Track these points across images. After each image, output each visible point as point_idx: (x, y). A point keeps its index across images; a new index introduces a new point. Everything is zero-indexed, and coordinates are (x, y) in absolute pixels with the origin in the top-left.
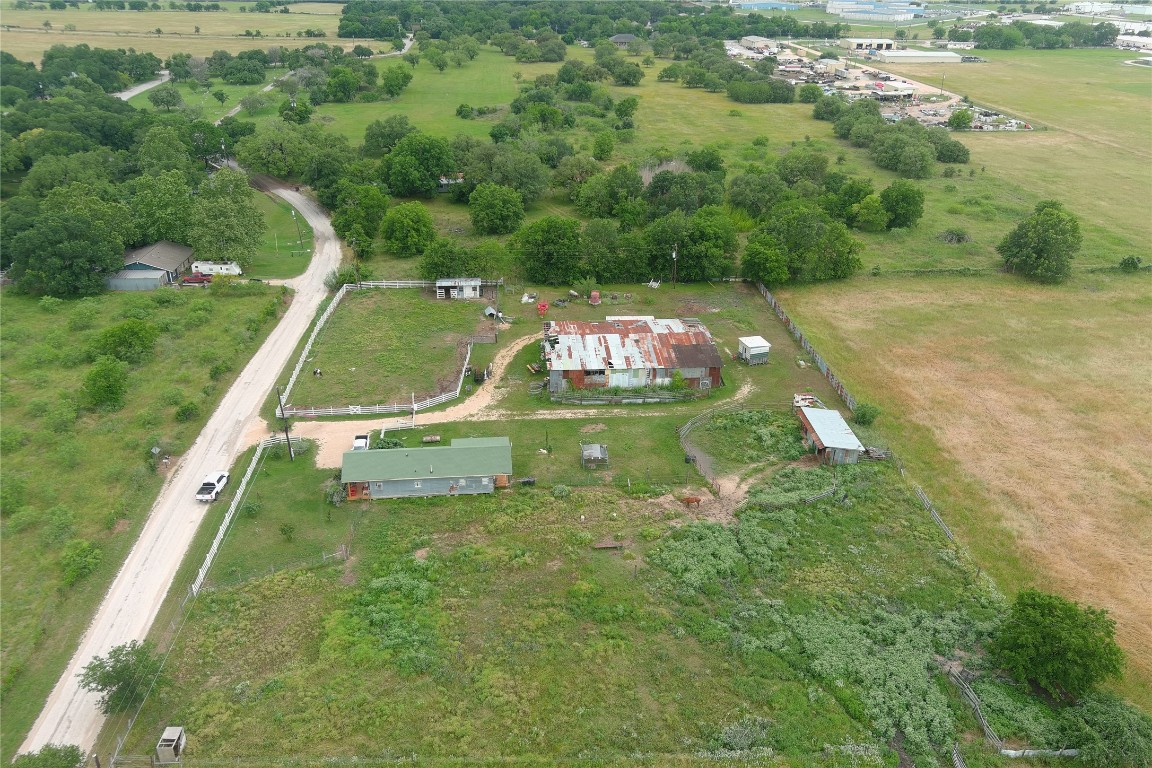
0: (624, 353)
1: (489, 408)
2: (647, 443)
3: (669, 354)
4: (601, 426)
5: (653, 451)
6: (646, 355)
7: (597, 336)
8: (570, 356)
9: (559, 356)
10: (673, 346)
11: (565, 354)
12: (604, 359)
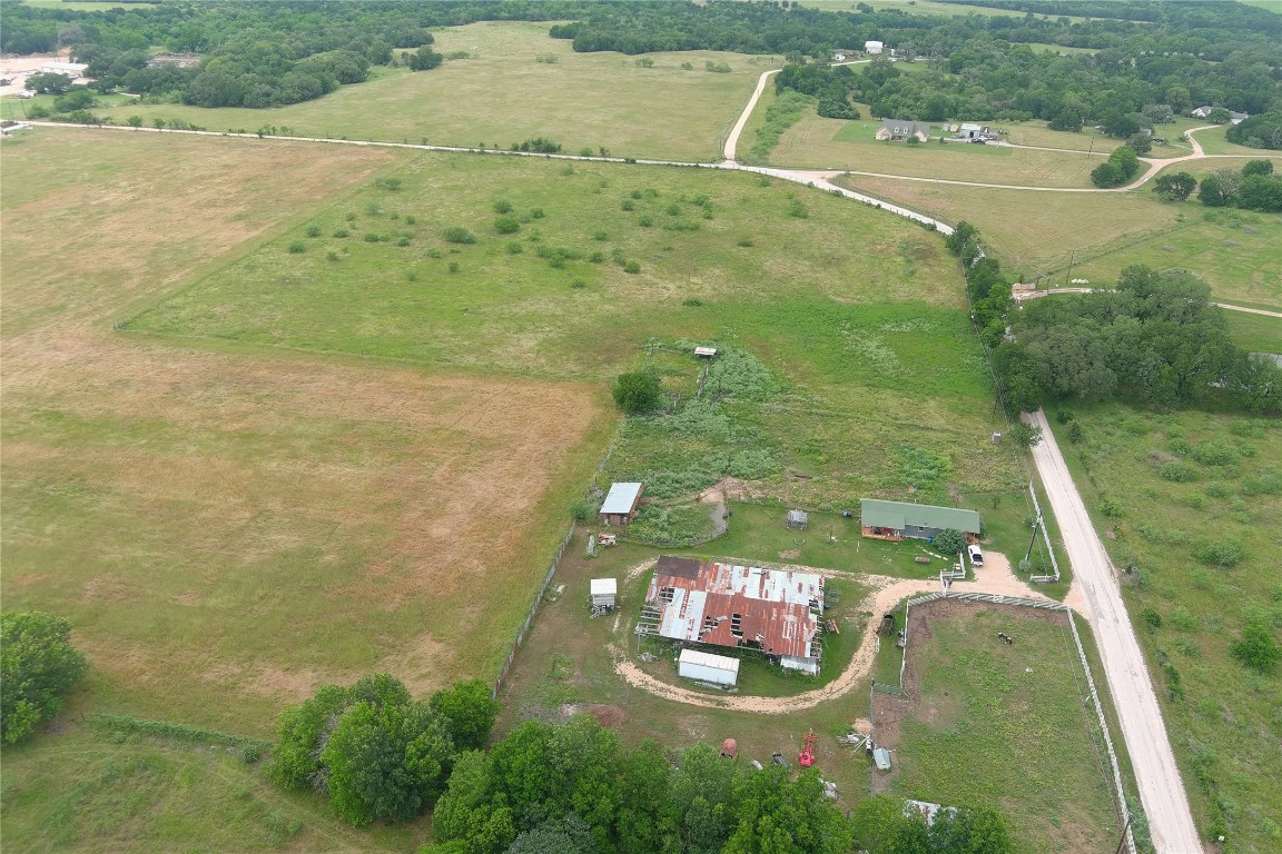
0: (747, 581)
1: (877, 589)
2: (753, 534)
3: (704, 573)
4: (783, 556)
5: (749, 528)
6: (726, 575)
7: (768, 599)
8: (800, 586)
9: (812, 589)
10: (695, 579)
11: (805, 588)
12: (768, 578)
